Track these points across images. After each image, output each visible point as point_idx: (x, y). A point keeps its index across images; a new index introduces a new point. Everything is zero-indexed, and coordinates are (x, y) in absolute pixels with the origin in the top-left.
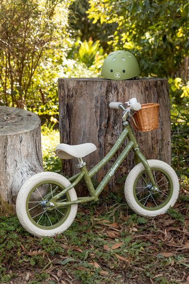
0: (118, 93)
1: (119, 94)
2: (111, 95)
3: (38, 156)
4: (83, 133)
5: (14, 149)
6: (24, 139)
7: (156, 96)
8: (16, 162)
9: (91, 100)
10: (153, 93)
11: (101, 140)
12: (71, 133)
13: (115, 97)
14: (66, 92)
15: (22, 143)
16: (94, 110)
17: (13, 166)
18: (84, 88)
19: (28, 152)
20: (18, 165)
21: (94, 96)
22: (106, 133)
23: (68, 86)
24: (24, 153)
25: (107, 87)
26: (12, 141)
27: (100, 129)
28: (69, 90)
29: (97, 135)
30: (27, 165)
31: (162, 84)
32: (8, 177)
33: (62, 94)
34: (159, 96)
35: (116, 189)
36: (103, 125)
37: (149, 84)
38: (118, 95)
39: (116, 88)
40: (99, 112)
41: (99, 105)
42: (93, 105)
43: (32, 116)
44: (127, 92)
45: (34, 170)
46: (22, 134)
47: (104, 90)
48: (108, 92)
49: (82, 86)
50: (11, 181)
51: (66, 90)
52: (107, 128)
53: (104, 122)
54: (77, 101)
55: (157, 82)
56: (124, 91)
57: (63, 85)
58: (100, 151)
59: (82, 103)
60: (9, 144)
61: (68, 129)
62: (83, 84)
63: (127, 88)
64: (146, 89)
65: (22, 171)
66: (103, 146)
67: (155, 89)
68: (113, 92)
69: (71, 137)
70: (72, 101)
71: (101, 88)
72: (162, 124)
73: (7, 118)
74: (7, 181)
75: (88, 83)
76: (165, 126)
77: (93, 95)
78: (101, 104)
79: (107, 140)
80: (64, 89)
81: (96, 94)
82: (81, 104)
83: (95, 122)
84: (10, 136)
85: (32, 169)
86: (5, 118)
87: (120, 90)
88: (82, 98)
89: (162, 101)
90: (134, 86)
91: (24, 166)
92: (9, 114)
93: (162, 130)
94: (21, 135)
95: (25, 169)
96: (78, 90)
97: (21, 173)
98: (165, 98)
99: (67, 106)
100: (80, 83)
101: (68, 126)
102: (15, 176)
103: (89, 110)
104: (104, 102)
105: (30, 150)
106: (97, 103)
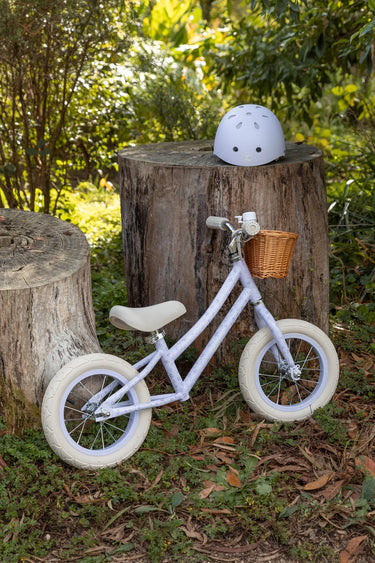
0: (230, 189)
1: (233, 192)
2: (217, 193)
3: (87, 317)
4: (166, 262)
5: (45, 310)
6: (61, 292)
7: (301, 192)
8: (49, 333)
9: (181, 202)
10: (296, 187)
11: (200, 275)
12: (145, 259)
13: (225, 197)
14: (135, 184)
15: (59, 298)
16: (187, 221)
17: (43, 341)
18: (167, 180)
19: (70, 313)
20: (53, 339)
21: (187, 196)
22: (209, 262)
23: (137, 174)
24: (63, 315)
25: (210, 180)
26: (40, 297)
27: (199, 254)
28: (139, 181)
29: (193, 264)
30: (69, 338)
31: (312, 167)
32: (36, 361)
33: (126, 185)
34: (306, 191)
35: (229, 361)
36: (203, 246)
37: (288, 171)
38: (230, 194)
39: (227, 181)
40: (195, 223)
41: (195, 211)
42: (185, 211)
43: (73, 236)
44: (246, 188)
45: (80, 347)
46: (58, 282)
47: (205, 184)
48: (211, 187)
49: (163, 176)
50: (41, 368)
51: (134, 180)
52: (212, 252)
53: (205, 243)
54: (155, 203)
55: (302, 165)
56: (241, 185)
57: (128, 170)
58: (199, 293)
59: (164, 207)
60: (35, 304)
61: (139, 251)
62: (167, 173)
63: (246, 181)
64: (282, 180)
65: (61, 350)
66: (204, 285)
67: (299, 178)
68: (221, 187)
69: (145, 266)
70: (145, 201)
71: (198, 181)
72: (312, 242)
73: (28, 243)
74: (34, 368)
75: (175, 171)
76: (317, 245)
77: (184, 194)
78: (199, 210)
79: (212, 274)
80: (129, 177)
81: (189, 191)
82: (162, 210)
83: (190, 241)
84: (37, 288)
85: (77, 345)
86: (24, 242)
87: (235, 185)
88: (164, 199)
89: (313, 199)
90: (259, 176)
91: (63, 339)
92: (32, 232)
93: (311, 252)
94: (55, 285)
95: (65, 345)
96: (157, 184)
97: (59, 353)
98: (317, 193)
99: (137, 210)
100: (160, 171)
101: (138, 244)
102: (49, 358)
103: (177, 221)
104: (206, 207)
105: (73, 309)
106: (193, 207)
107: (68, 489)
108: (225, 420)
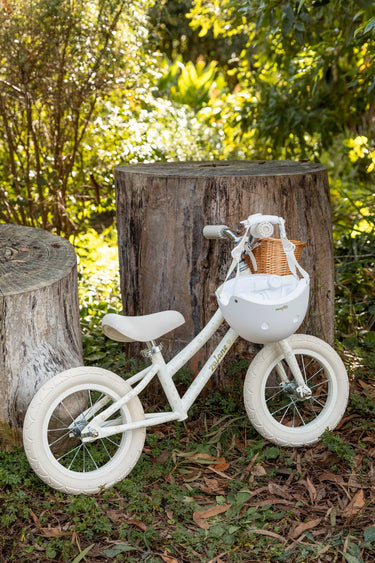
0: (228, 200)
1: (231, 204)
2: (213, 205)
3: (69, 332)
4: (160, 278)
5: (20, 321)
6: (39, 302)
7: (303, 205)
8: (25, 346)
9: (176, 214)
10: (298, 199)
11: (195, 291)
12: (140, 276)
13: (222, 209)
14: (130, 197)
15: (37, 309)
16: (182, 234)
17: (17, 355)
18: (161, 191)
19: (49, 326)
20: (28, 353)
21: (182, 207)
22: (206, 278)
23: (132, 186)
24: (41, 327)
25: (206, 190)
26: (14, 307)
27: (195, 269)
28: (134, 194)
29: (189, 281)
30: (46, 352)
31: (315, 180)
32: (9, 376)
33: (121, 200)
34: (309, 205)
35: (227, 385)
36: (199, 261)
37: (290, 182)
38: (227, 205)
39: (224, 192)
40: (191, 237)
41: (191, 223)
42: (179, 224)
43: (61, 249)
44: (244, 199)
45: (59, 362)
46: (35, 291)
47: (200, 195)
48: (208, 198)
49: (157, 187)
50: (14, 384)
51: (129, 193)
52: (208, 268)
53: (202, 258)
54: (149, 217)
55: (304, 177)
56: (239, 196)
57: (123, 183)
58: (194, 311)
59: (158, 220)
60: (9, 313)
61: (134, 268)
62: (161, 183)
63: (244, 192)
64: (283, 191)
65: (37, 364)
66: (200, 303)
67: (302, 191)
68: (218, 199)
69: (140, 284)
70: (139, 215)
71: (194, 191)
72: (315, 259)
73: (12, 254)
74: (7, 384)
75: (169, 181)
76: (321, 262)
77: (179, 205)
78: (195, 223)
79: (208, 291)
80: (124, 191)
81: (185, 203)
82: (156, 222)
83: (185, 256)
84: (11, 296)
85: (55, 360)
86: (8, 253)
87: (233, 195)
88: (158, 211)
89: (316, 214)
90: (258, 188)
91: (40, 352)
92: (18, 244)
93: (314, 269)
94: (33, 294)
95: (42, 360)
96: (151, 196)
97: (35, 368)
98: (320, 207)
99: (132, 225)
100: (154, 181)
101: (133, 262)
102: (23, 374)
103: (171, 235)
104: (201, 219)
105: (53, 321)
106: (188, 219)
107: (35, 519)
108: (219, 447)
